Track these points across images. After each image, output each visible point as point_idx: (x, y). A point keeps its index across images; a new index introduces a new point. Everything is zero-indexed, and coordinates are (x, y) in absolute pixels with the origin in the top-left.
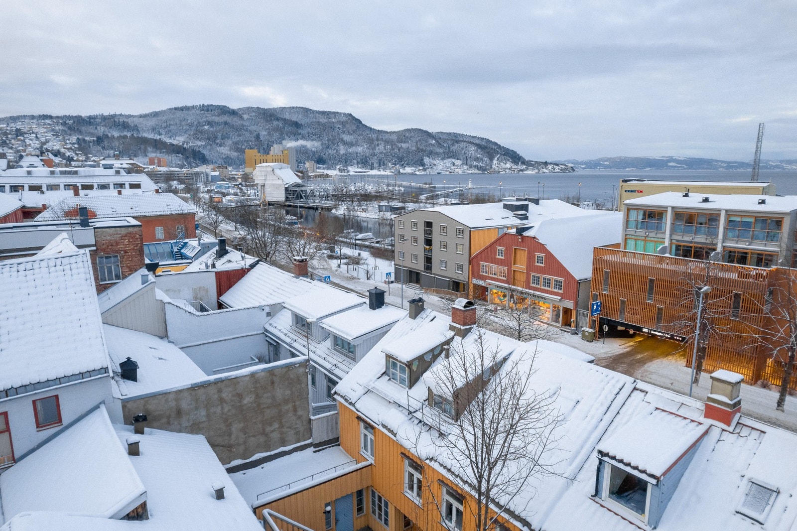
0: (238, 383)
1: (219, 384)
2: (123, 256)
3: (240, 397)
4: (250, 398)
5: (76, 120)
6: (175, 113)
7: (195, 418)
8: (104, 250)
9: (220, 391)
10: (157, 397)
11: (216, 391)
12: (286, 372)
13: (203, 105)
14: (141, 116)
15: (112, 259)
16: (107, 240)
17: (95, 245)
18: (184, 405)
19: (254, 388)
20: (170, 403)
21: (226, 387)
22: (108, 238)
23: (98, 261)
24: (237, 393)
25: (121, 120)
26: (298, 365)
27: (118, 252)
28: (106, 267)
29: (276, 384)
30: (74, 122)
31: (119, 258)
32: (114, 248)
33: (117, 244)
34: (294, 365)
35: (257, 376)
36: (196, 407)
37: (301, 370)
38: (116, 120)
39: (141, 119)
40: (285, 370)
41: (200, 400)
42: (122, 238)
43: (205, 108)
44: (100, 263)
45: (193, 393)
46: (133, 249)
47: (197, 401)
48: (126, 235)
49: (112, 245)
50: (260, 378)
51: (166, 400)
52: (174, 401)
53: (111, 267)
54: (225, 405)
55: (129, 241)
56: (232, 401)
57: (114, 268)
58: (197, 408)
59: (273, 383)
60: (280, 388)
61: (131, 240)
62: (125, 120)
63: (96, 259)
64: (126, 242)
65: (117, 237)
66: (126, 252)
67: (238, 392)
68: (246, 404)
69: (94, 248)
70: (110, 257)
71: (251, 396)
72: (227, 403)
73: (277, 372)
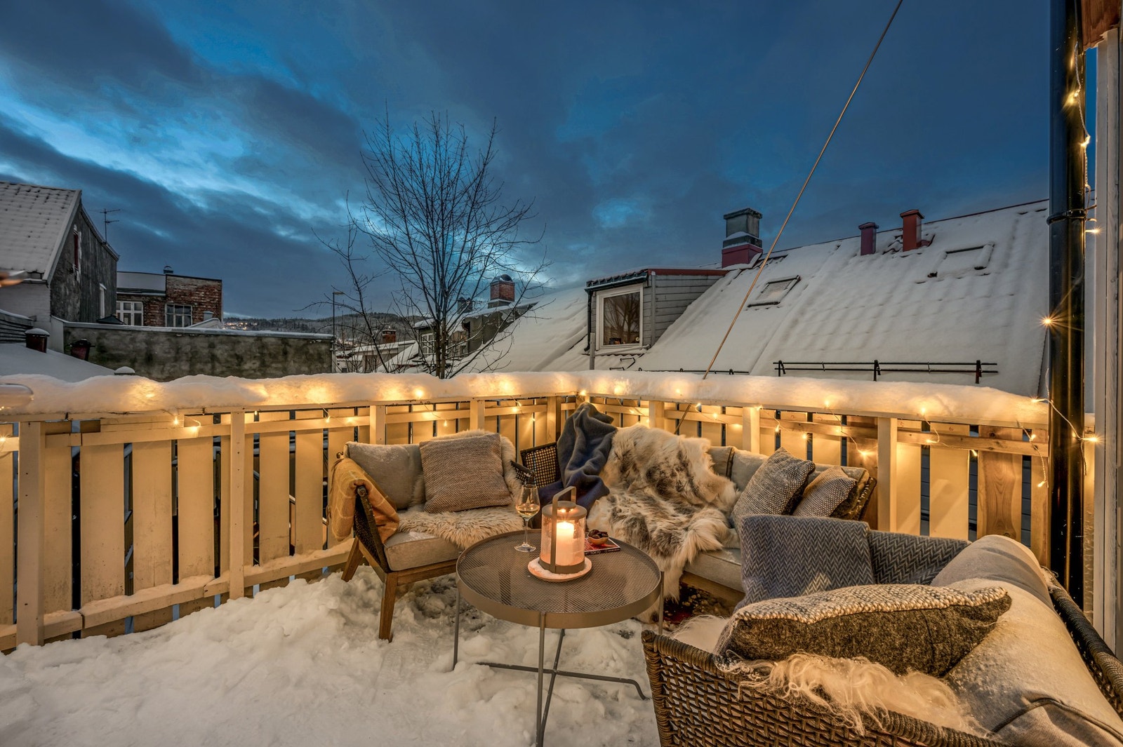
0: (239, 342)
1: (212, 338)
2: (197, 309)
3: (240, 360)
4: (254, 364)
5: (260, 322)
6: (349, 319)
7: (172, 370)
8: (175, 299)
9: (212, 346)
10: (120, 332)
11: (206, 345)
12: (304, 345)
13: (375, 313)
14: (319, 321)
15: (184, 310)
16: (180, 289)
17: (165, 292)
18: (158, 350)
19: (259, 353)
20: (138, 344)
21: (222, 343)
22: (182, 287)
23: (166, 309)
24: (236, 355)
25: (301, 324)
26: (320, 341)
27: (191, 303)
28: (175, 316)
29: (290, 356)
30: (258, 324)
31: (192, 309)
32: (187, 298)
33: (191, 295)
34: (315, 339)
35: (265, 340)
36: (175, 357)
37: (324, 347)
38: (297, 323)
39: (319, 323)
40: (302, 343)
41: (183, 350)
42: (197, 289)
43: (377, 316)
44: (168, 311)
45: (173, 340)
46: (209, 302)
47: (178, 350)
48: (202, 288)
49: (185, 295)
50: (270, 343)
51: (133, 340)
52: (144, 344)
53: (181, 317)
54: (217, 364)
55: (205, 294)
56: (227, 361)
57: (185, 318)
58: (176, 360)
59: (285, 353)
60: (294, 362)
61: (208, 293)
62: (305, 323)
63: (164, 307)
64: (202, 294)
65: (192, 288)
66: (200, 304)
67: (238, 354)
68: (247, 370)
69: (164, 295)
70: (182, 307)
71: (254, 361)
72: (220, 363)
73: (291, 342)
